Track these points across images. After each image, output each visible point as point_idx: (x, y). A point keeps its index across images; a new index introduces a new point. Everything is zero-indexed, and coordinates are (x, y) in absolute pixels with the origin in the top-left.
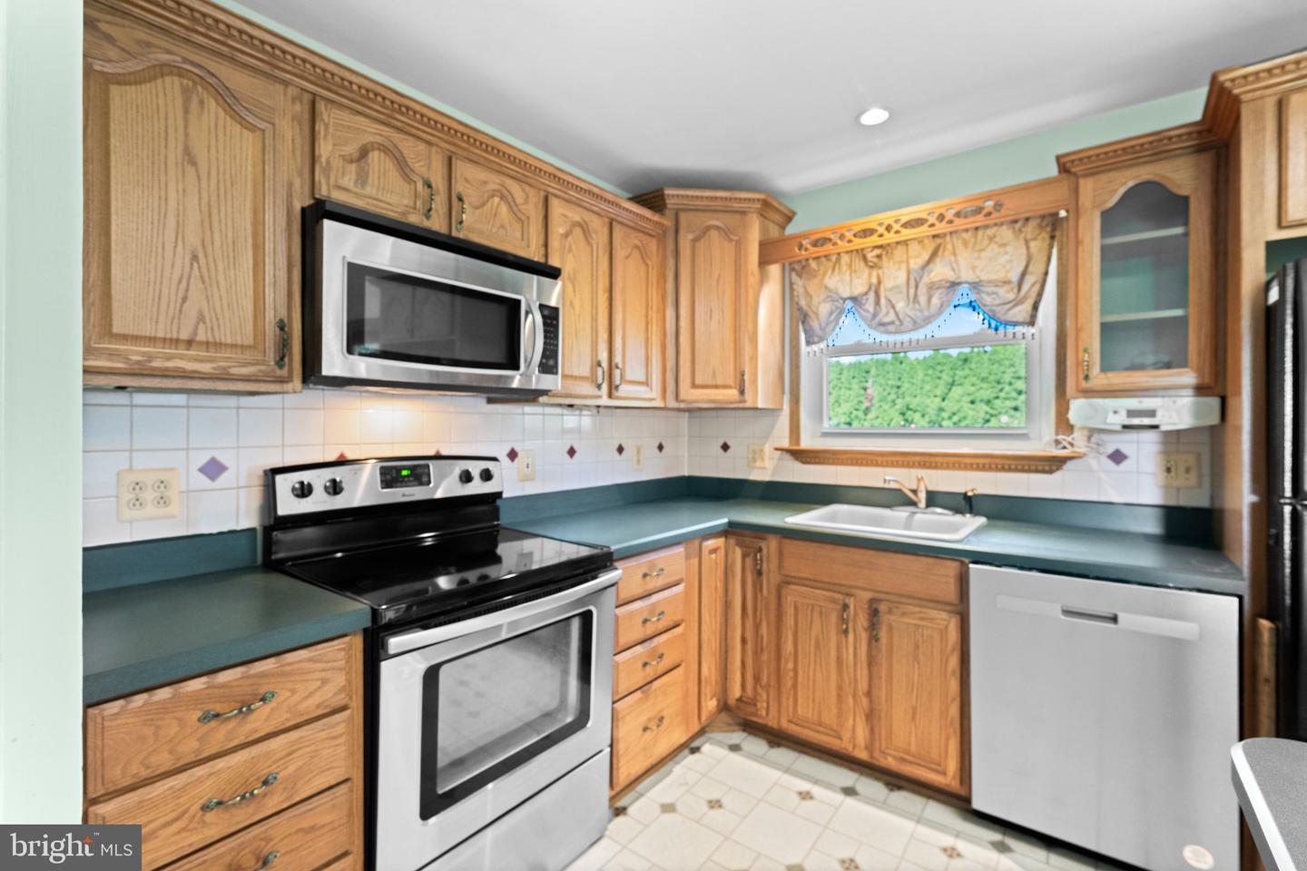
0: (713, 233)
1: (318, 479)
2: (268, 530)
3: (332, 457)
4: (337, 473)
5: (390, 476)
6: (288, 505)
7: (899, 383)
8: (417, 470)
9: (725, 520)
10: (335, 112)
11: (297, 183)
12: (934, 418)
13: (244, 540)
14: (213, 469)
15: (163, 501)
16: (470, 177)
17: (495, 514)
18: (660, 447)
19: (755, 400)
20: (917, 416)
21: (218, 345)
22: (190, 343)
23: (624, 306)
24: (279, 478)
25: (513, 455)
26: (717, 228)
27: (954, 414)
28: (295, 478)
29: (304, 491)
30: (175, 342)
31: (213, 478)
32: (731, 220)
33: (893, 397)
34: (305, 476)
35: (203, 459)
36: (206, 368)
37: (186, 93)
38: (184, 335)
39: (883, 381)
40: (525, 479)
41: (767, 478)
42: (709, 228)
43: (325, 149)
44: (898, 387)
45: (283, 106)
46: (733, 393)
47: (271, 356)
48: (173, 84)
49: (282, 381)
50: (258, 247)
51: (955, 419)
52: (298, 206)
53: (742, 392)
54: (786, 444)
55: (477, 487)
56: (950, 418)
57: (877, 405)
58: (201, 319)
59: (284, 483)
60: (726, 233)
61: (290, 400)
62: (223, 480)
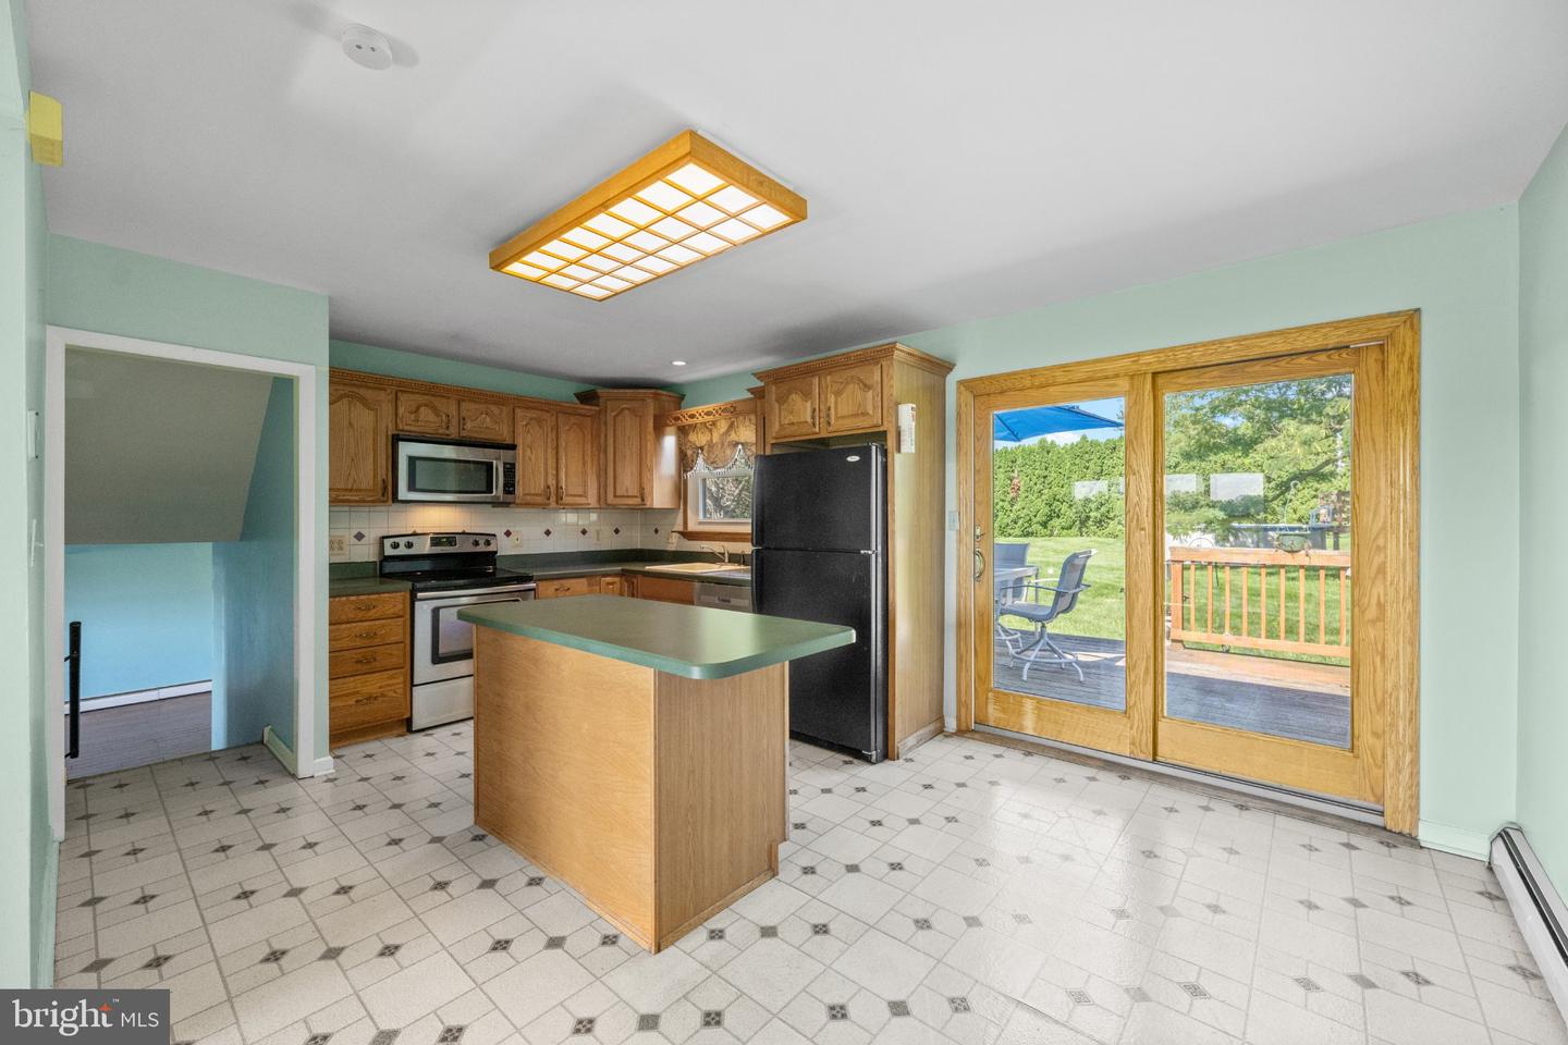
0: (627, 412)
1: (402, 541)
2: (381, 562)
3: (410, 532)
4: (411, 539)
5: (436, 541)
6: (389, 551)
7: (1046, 473)
8: (450, 539)
9: (620, 568)
10: (405, 395)
11: (390, 425)
12: (1081, 508)
13: (372, 566)
14: (359, 536)
15: (341, 548)
16: (469, 408)
17: (494, 563)
18: (617, 531)
19: (652, 503)
20: (1064, 507)
21: (360, 490)
22: (351, 490)
23: (566, 456)
24: (385, 540)
25: (508, 534)
26: (628, 409)
27: (1102, 505)
28: (392, 540)
29: (396, 546)
30: (346, 490)
31: (359, 540)
32: (635, 404)
33: (1039, 487)
34: (396, 540)
35: (355, 532)
36: (356, 498)
37: (350, 403)
38: (349, 487)
39: (1029, 471)
40: (517, 546)
41: (673, 549)
42: (623, 409)
43: (401, 411)
44: (1045, 477)
45: (385, 398)
46: (639, 500)
47: (380, 492)
48: (345, 400)
49: (383, 502)
50: (375, 451)
51: (1103, 509)
52: (390, 433)
53: (643, 500)
54: (681, 529)
55: (482, 548)
56: (1098, 509)
57: (1024, 496)
58: (355, 481)
59: (388, 543)
60: (633, 411)
61: (391, 508)
62: (363, 541)
